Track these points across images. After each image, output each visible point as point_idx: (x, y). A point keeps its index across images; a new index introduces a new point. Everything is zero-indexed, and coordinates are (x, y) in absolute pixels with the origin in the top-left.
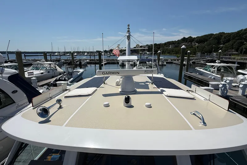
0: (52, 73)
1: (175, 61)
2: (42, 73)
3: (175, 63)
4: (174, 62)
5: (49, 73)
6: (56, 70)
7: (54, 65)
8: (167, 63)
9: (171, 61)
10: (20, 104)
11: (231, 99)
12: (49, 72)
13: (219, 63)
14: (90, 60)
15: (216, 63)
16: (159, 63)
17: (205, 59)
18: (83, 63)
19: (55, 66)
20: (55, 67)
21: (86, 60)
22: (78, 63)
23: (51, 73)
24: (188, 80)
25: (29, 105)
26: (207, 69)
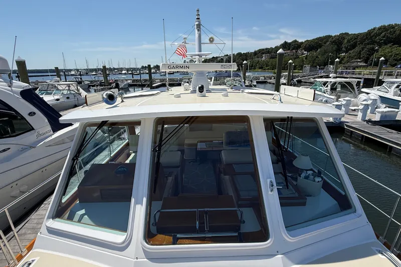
0: (74, 100)
1: (271, 79)
2: (58, 100)
3: (270, 83)
4: (269, 81)
5: (69, 100)
6: (80, 94)
7: (76, 87)
8: (257, 82)
9: (265, 79)
10: (41, 133)
11: (347, 126)
12: (68, 98)
13: (334, 78)
14: (134, 81)
15: (330, 78)
16: (245, 82)
17: (316, 75)
18: (121, 85)
19: (77, 88)
20: (78, 90)
21: (127, 80)
22: (114, 85)
23: (72, 101)
25: (53, 135)
26: (317, 88)
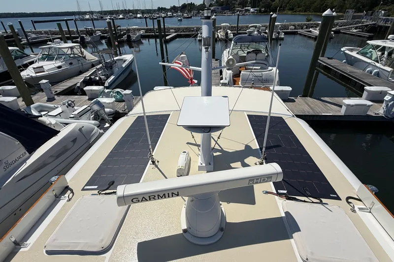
0: (78, 65)
1: (302, 29)
2: (59, 67)
3: (300, 34)
4: (300, 31)
5: (72, 67)
6: (85, 58)
7: (79, 50)
8: (286, 33)
9: (295, 29)
10: (9, 162)
12: (71, 64)
14: (147, 30)
16: (272, 36)
18: (134, 37)
19: (81, 50)
20: (82, 53)
21: (139, 30)
22: (125, 38)
23: (76, 66)
24: (321, 72)
26: (367, 53)
